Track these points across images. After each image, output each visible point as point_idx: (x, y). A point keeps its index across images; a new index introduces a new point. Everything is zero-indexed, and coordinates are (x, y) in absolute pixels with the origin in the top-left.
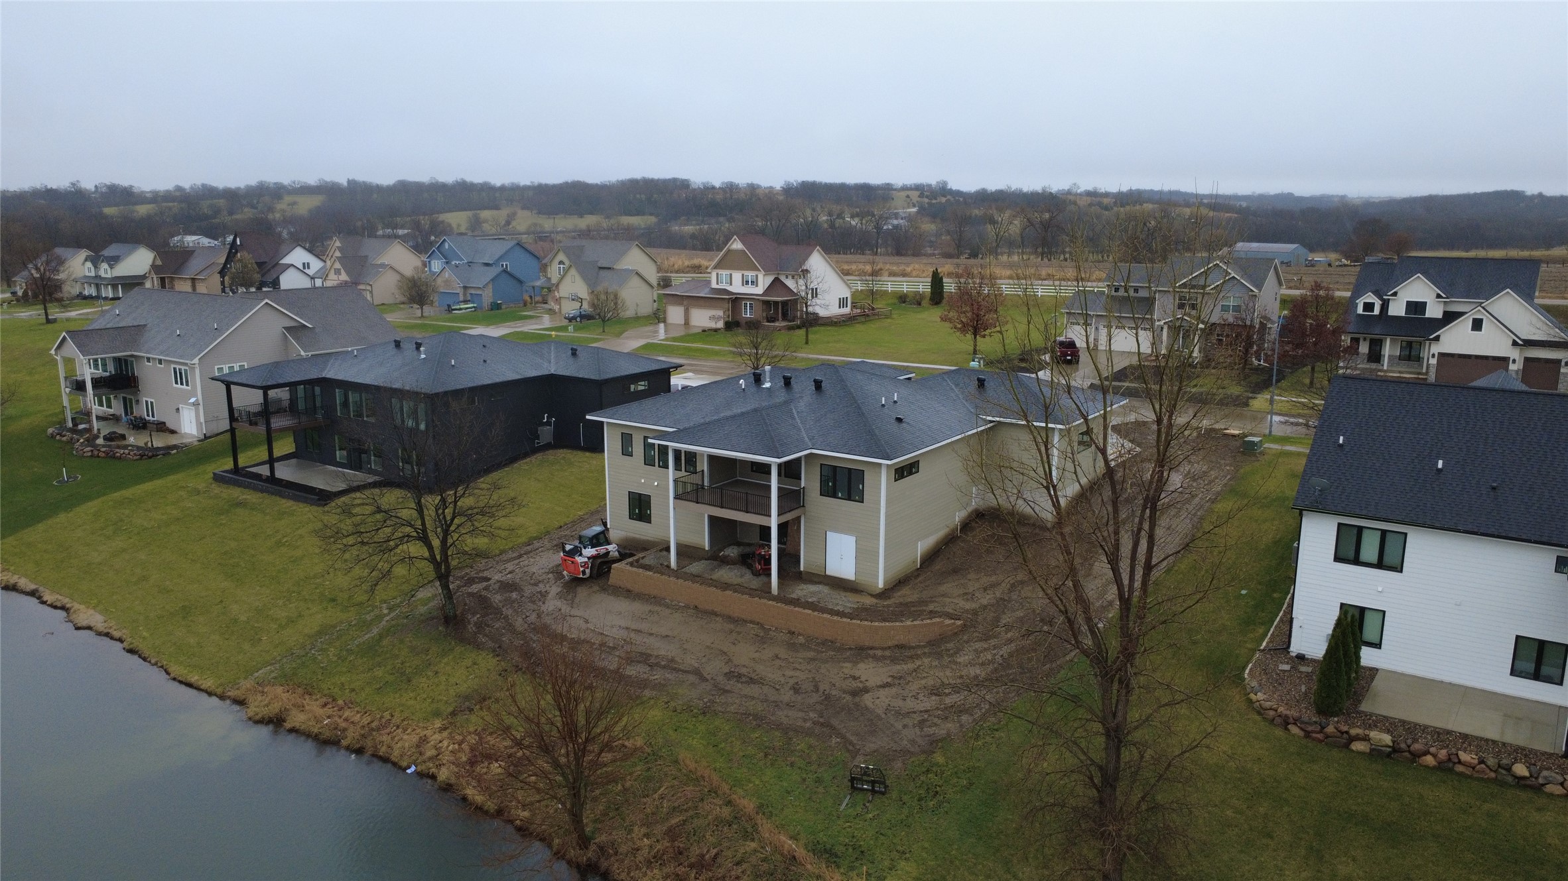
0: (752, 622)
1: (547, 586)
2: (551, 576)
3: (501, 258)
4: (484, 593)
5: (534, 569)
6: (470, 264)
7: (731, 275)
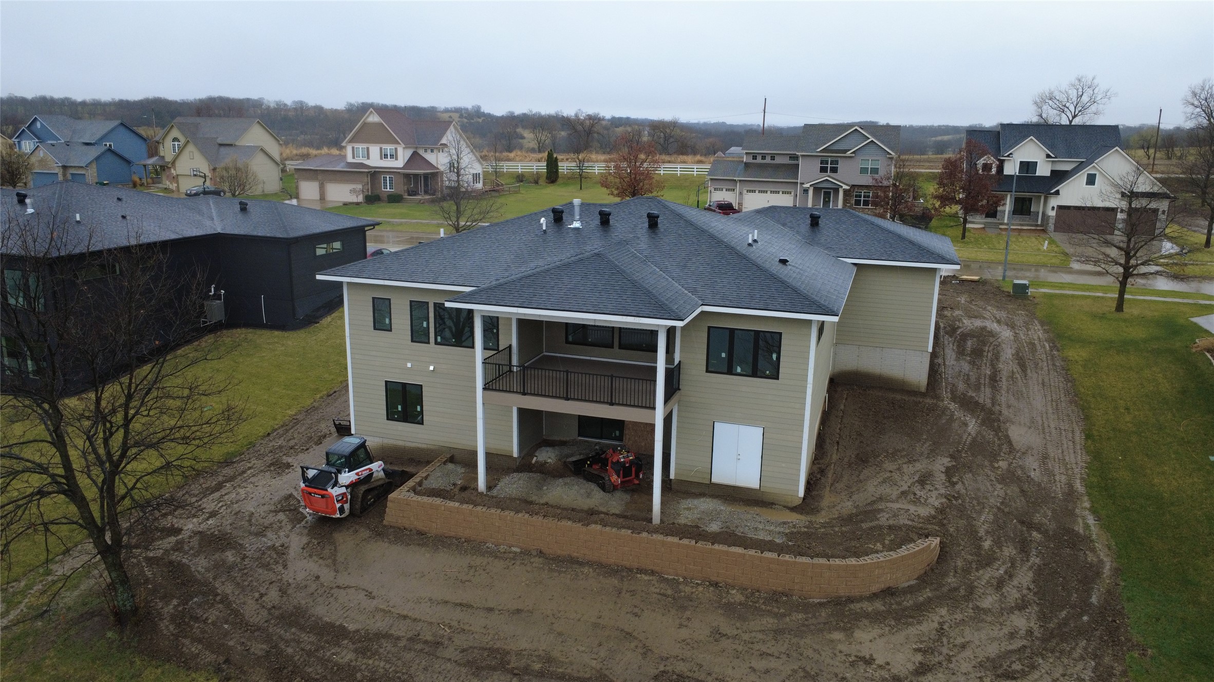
0: (641, 571)
1: (282, 534)
2: (281, 516)
3: (102, 139)
4: (176, 556)
5: (249, 507)
6: (67, 144)
7: (368, 149)
